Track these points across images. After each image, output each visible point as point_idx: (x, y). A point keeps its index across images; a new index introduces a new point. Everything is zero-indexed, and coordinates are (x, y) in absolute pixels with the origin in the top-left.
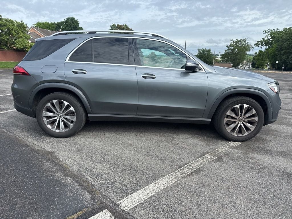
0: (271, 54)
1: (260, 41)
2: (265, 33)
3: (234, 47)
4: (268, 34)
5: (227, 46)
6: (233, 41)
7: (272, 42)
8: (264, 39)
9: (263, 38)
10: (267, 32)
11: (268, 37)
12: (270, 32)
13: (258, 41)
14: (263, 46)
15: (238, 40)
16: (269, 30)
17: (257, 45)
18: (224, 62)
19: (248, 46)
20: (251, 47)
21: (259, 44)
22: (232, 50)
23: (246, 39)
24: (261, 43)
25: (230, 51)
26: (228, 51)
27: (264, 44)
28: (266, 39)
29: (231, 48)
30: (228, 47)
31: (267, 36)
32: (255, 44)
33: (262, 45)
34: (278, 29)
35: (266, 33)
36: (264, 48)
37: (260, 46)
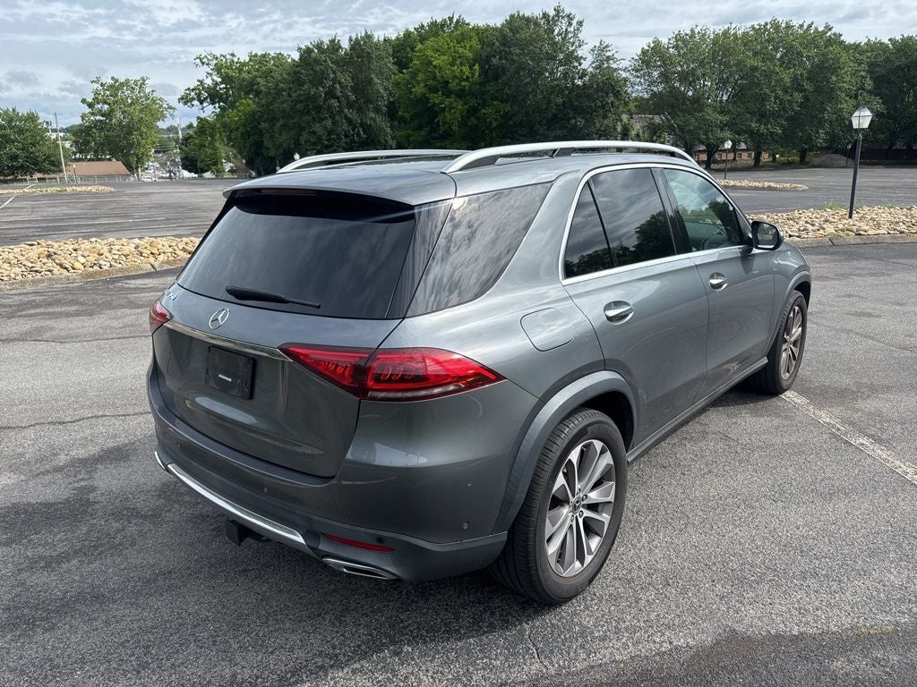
0: (237, 129)
1: (193, 90)
2: (200, 64)
3: (109, 104)
4: (212, 70)
5: (84, 101)
6: (102, 85)
7: (226, 93)
8: (201, 82)
9: (198, 81)
10: (205, 60)
11: (215, 78)
12: (215, 62)
13: (189, 89)
14: (205, 104)
15: (116, 81)
16: (209, 57)
17: (186, 100)
18: (89, 157)
19: (154, 101)
20: (165, 106)
21: (193, 99)
22: (108, 115)
23: (144, 81)
24: (199, 95)
25: (98, 118)
26: (92, 118)
27: (206, 99)
28: (209, 82)
29: (99, 106)
30: (90, 105)
31: (211, 75)
32: (182, 98)
33: (201, 103)
34: (233, 55)
35: (203, 63)
36: (209, 111)
37: (196, 102)
